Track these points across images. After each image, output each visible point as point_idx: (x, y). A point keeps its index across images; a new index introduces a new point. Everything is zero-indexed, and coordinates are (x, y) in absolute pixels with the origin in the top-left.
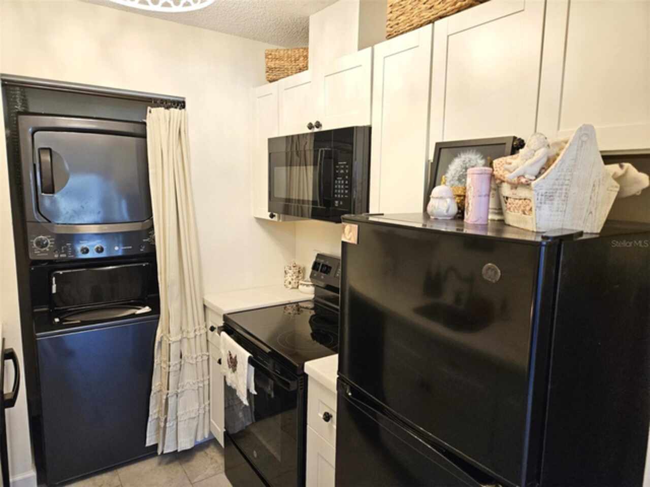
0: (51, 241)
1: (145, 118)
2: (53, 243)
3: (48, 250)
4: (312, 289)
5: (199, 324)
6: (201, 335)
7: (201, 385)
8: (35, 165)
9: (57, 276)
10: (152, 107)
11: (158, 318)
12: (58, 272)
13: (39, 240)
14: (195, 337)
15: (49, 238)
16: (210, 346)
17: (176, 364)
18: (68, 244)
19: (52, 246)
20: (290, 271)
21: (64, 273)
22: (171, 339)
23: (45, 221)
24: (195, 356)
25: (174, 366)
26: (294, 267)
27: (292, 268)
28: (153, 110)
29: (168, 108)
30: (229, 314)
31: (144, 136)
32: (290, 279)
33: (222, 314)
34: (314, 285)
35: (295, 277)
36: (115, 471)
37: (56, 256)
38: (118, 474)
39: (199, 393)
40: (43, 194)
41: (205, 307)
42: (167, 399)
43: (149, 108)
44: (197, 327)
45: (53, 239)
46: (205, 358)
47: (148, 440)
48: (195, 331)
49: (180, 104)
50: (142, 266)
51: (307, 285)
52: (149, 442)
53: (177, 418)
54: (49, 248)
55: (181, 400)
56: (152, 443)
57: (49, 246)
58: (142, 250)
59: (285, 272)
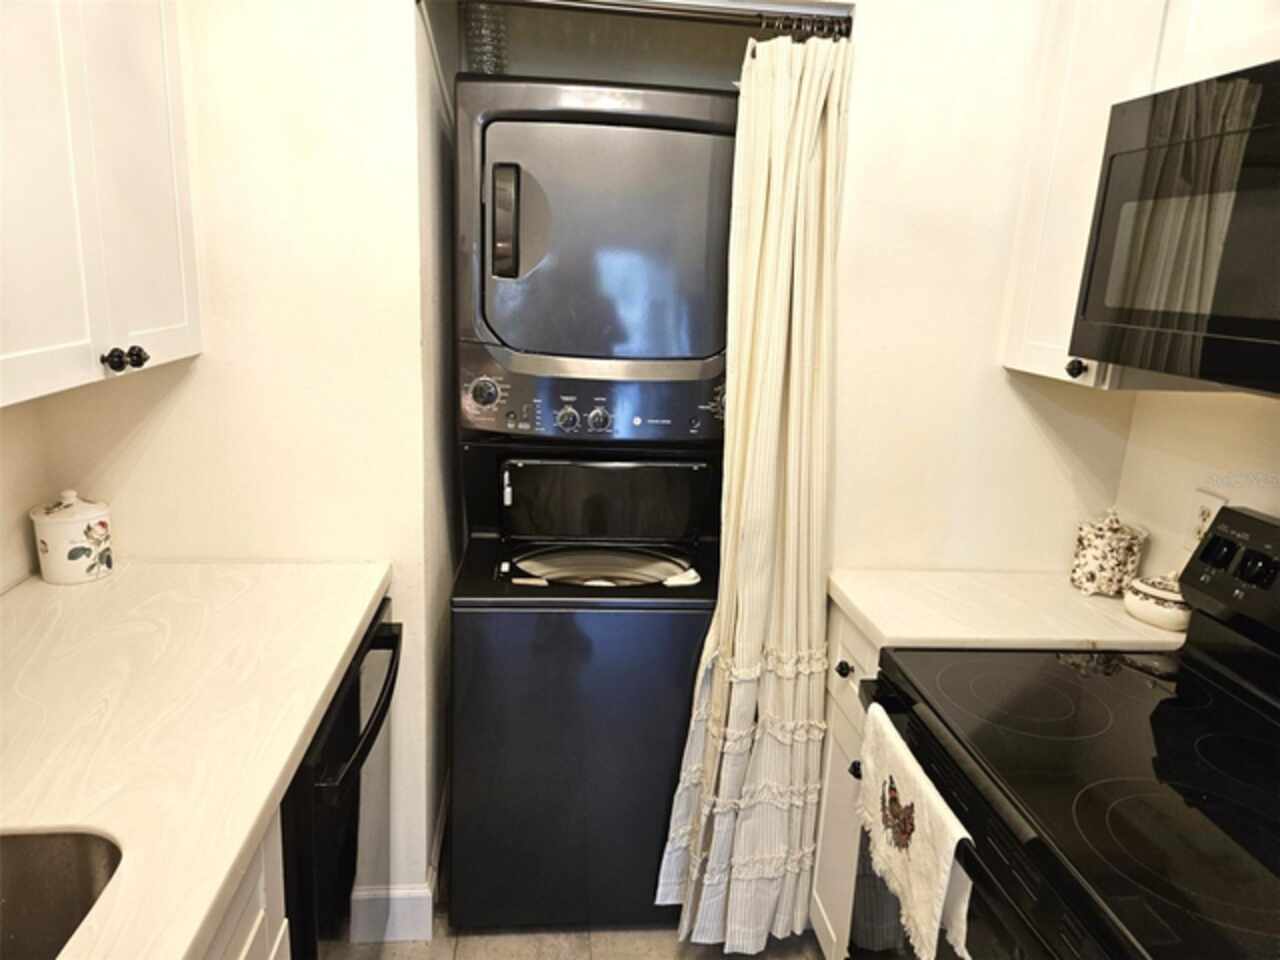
0: (503, 390)
1: (738, 78)
2: (506, 394)
3: (495, 409)
4: (1179, 616)
5: (810, 647)
6: (811, 673)
7: (799, 802)
8: (483, 207)
9: (513, 469)
10: (759, 39)
11: (712, 608)
12: (513, 461)
13: (482, 384)
14: (798, 674)
15: (499, 382)
16: (833, 708)
17: (741, 737)
18: (535, 401)
19: (504, 402)
20: (1098, 542)
21: (525, 466)
22: (735, 672)
23: (496, 341)
24: (790, 725)
25: (735, 741)
26: (1115, 531)
27: (1109, 534)
28: (763, 47)
29: (801, 38)
30: (898, 650)
31: (729, 131)
32: (1093, 566)
33: (879, 647)
34: (1184, 605)
35: (1113, 562)
36: (586, 935)
37: (511, 426)
38: (589, 946)
39: (790, 819)
40: (495, 277)
41: (830, 602)
42: (711, 818)
43: (751, 42)
44: (804, 653)
45: (508, 386)
46: (817, 735)
47: (660, 890)
48: (798, 661)
49: (838, 27)
50: (691, 468)
51: (1161, 601)
52: (665, 896)
53: (731, 867)
54: (499, 405)
55: (745, 826)
56: (670, 901)
57: (498, 401)
58: (692, 431)
59: (1080, 540)
